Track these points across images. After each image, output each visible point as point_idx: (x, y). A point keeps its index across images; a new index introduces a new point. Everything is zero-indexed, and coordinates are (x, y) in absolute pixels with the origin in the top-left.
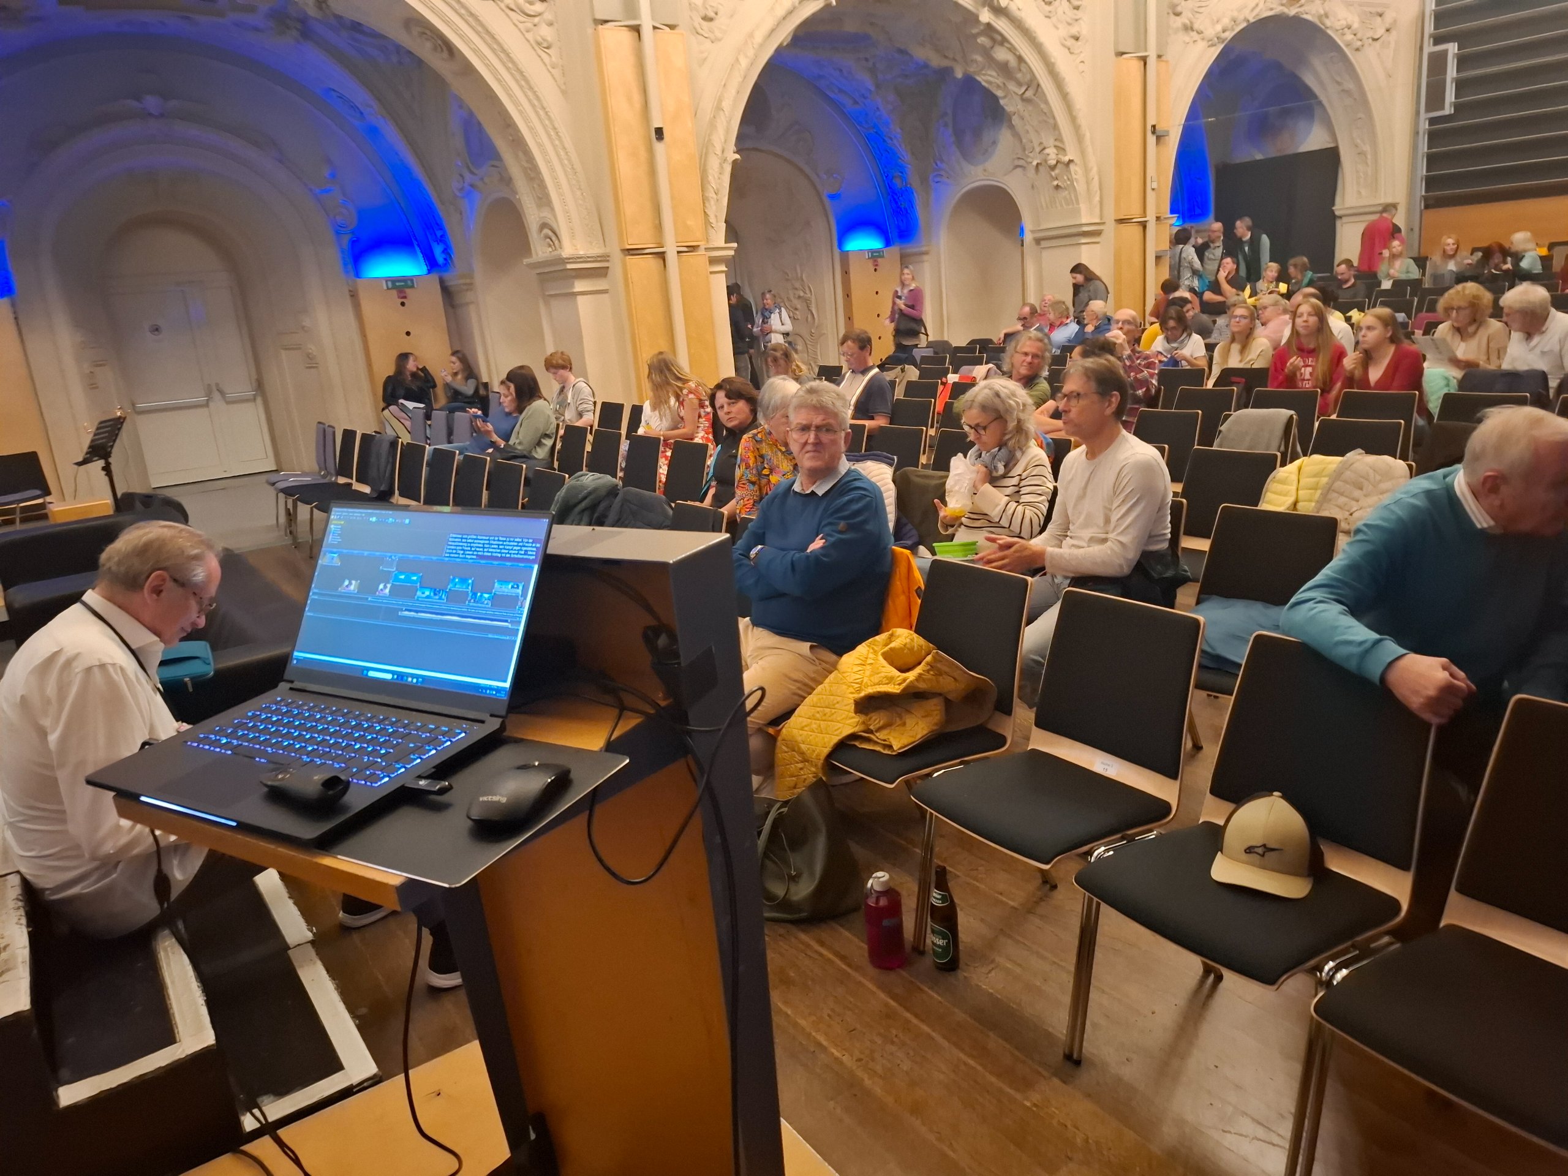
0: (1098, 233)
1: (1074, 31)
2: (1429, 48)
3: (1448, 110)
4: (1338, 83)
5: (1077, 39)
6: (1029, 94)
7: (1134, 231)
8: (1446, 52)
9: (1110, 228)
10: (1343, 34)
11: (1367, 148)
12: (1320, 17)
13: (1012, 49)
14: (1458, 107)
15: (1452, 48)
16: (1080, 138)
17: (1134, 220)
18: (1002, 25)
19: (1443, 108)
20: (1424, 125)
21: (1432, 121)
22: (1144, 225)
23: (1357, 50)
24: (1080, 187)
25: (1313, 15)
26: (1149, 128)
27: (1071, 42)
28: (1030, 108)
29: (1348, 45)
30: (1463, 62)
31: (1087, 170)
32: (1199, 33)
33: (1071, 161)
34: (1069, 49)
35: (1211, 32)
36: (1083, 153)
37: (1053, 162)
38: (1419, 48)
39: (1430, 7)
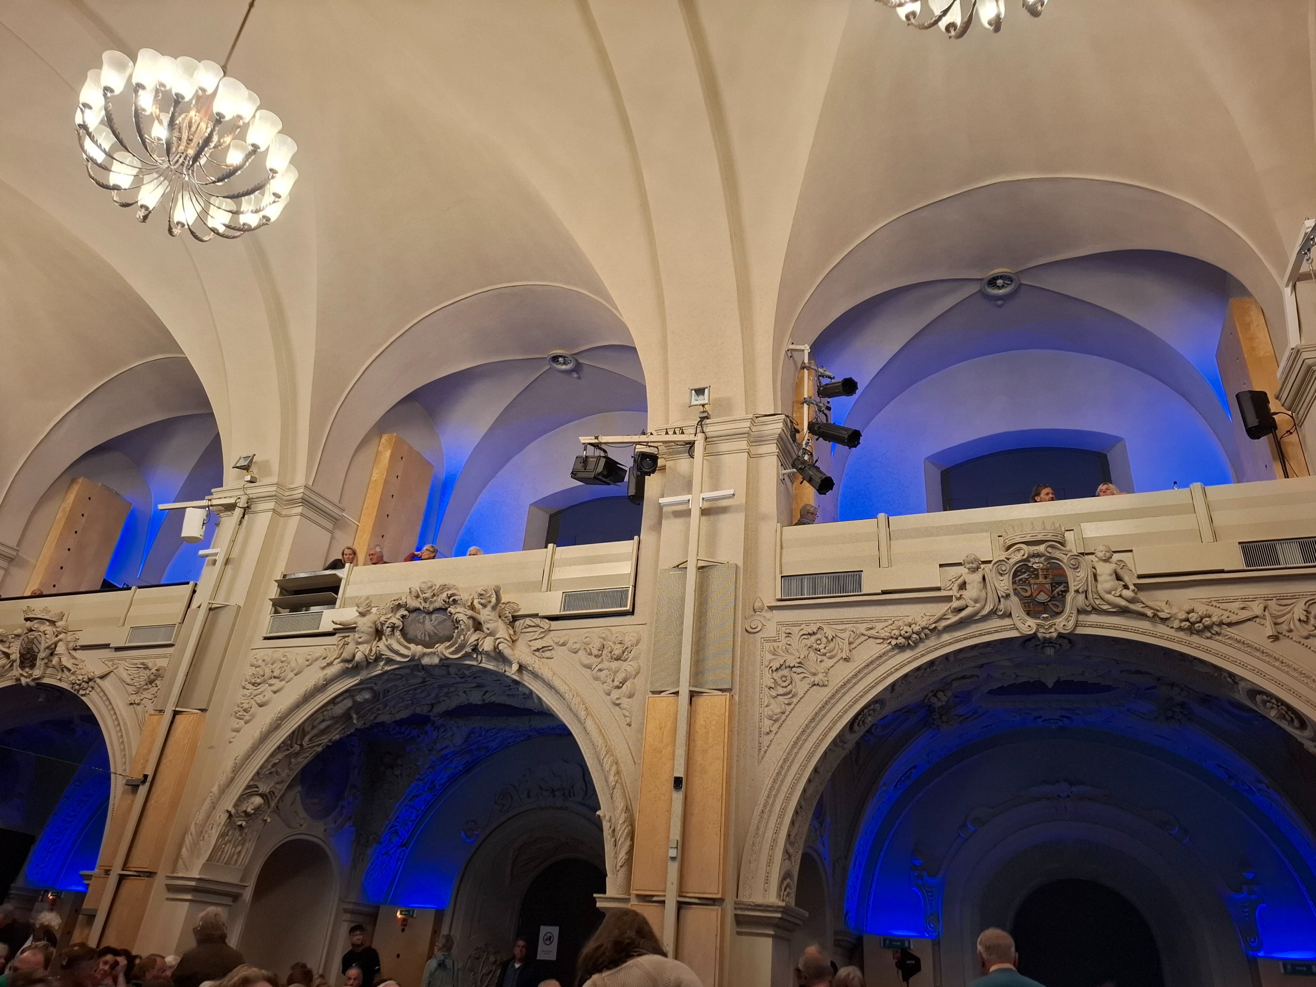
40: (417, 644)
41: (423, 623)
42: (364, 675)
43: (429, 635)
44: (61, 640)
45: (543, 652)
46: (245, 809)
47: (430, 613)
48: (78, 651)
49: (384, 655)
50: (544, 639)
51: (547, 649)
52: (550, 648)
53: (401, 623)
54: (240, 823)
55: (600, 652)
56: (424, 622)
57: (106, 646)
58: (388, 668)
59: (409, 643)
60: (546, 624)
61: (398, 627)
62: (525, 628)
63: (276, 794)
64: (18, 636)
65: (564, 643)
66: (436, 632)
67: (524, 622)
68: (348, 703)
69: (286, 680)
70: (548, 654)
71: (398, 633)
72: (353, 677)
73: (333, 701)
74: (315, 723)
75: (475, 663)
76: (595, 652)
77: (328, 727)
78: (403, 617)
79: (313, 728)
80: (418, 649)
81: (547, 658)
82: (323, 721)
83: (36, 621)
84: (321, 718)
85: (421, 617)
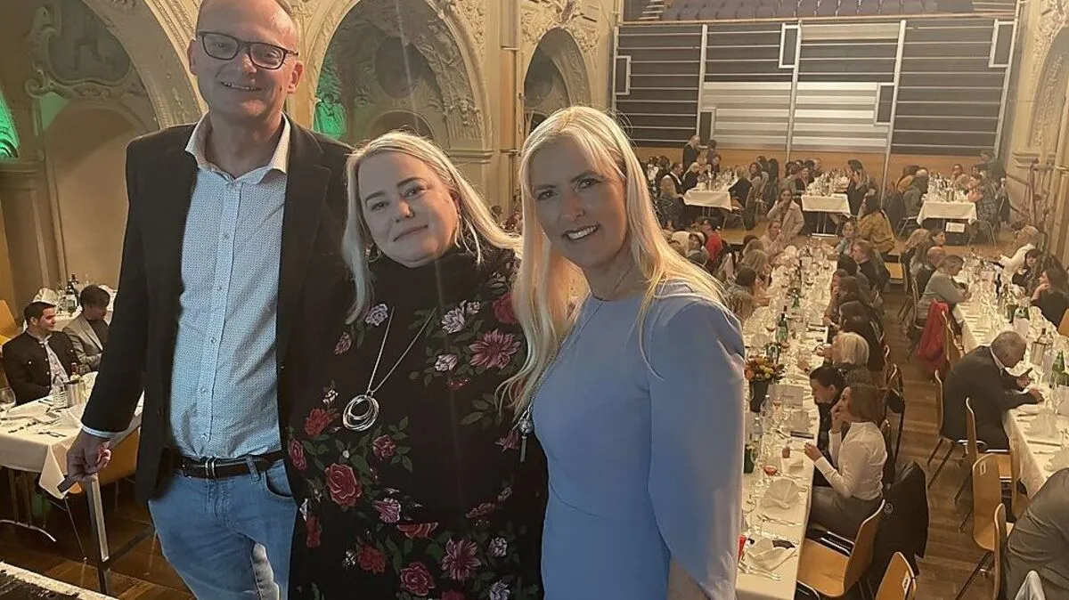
0: (489, 157)
1: (480, 29)
2: (616, 56)
3: (627, 93)
4: (574, 68)
5: (481, 34)
6: (454, 65)
8: (626, 59)
9: (496, 155)
10: (580, 42)
12: (572, 31)
13: (451, 37)
14: (631, 91)
15: (629, 58)
16: (482, 98)
17: (509, 151)
18: (448, 21)
19: (624, 91)
20: (614, 99)
21: (618, 97)
22: (514, 154)
23: (585, 51)
24: (482, 128)
25: (570, 30)
26: (518, 95)
27: (478, 36)
28: (452, 73)
29: (582, 48)
31: (485, 118)
32: (529, 35)
33: (478, 110)
34: (477, 39)
35: (534, 36)
36: (483, 105)
37: (465, 109)
38: (611, 56)
39: (616, 33)
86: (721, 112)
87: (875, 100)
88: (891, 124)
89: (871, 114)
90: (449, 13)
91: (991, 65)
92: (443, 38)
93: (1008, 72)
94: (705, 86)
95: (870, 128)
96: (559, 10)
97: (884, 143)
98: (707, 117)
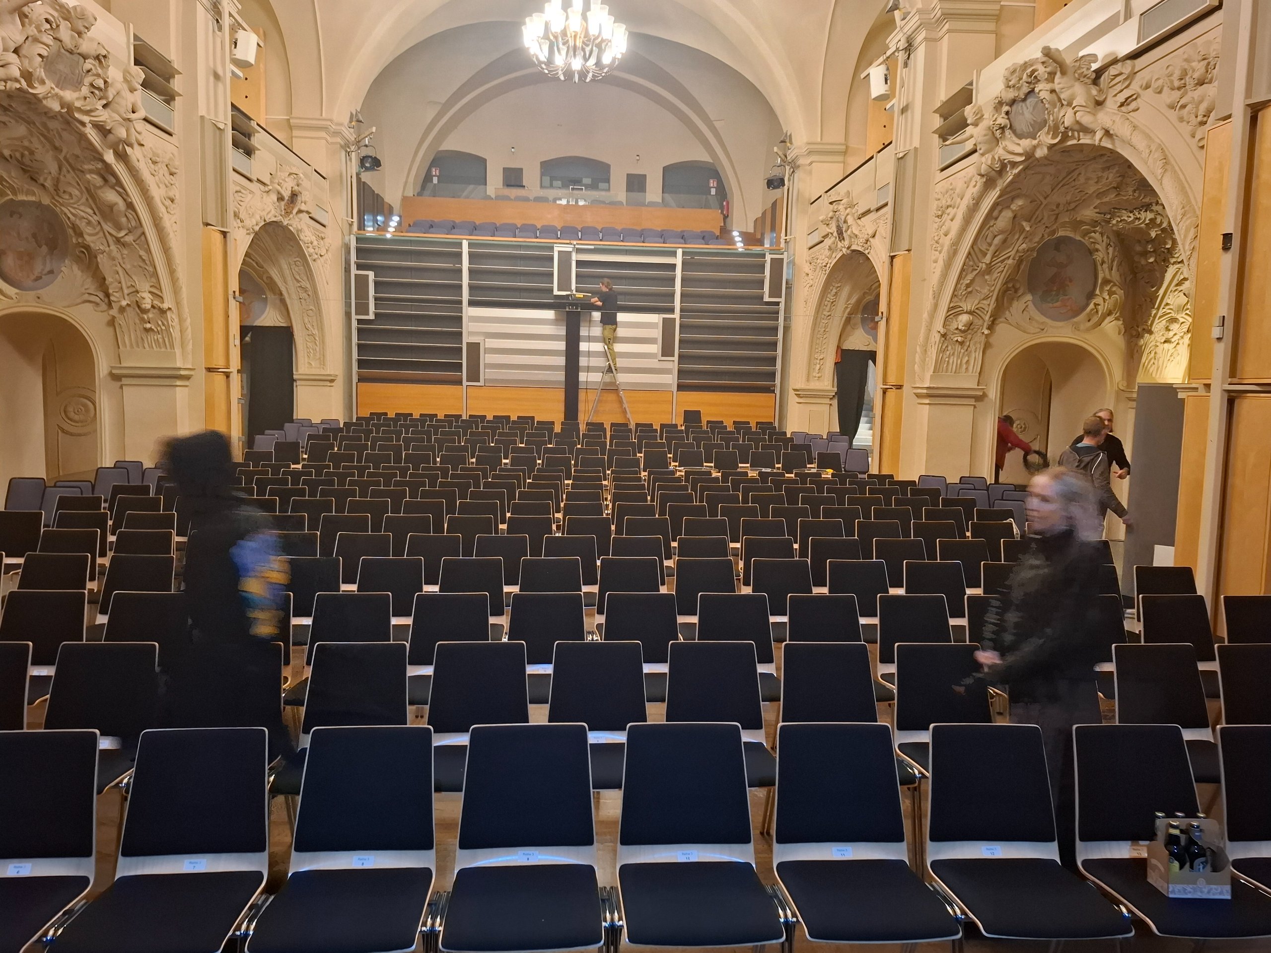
0: (188, 378)
1: (171, 193)
2: (354, 271)
3: (371, 317)
4: (298, 281)
5: (172, 201)
7: (219, 379)
8: (366, 276)
9: (200, 375)
10: (308, 247)
11: (315, 332)
12: (298, 231)
13: (124, 194)
14: (376, 314)
15: (371, 274)
16: (176, 291)
17: (220, 370)
18: (120, 169)
19: (368, 314)
20: (354, 324)
21: (360, 322)
22: (227, 375)
23: (314, 260)
24: (176, 334)
25: (294, 228)
26: (231, 293)
27: (168, 202)
29: (310, 256)
30: (377, 284)
31: (181, 320)
32: (242, 221)
33: (170, 309)
34: (167, 208)
35: (248, 224)
36: (178, 304)
37: (149, 306)
38: (347, 270)
39: (353, 244)
40: (1026, 138)
41: (1023, 114)
42: (1001, 184)
43: (1031, 125)
44: (848, 214)
45: (1128, 105)
46: (956, 327)
47: (1024, 100)
48: (862, 219)
49: (1005, 160)
50: (1131, 87)
51: (1130, 99)
52: (1134, 97)
53: (1008, 121)
54: (956, 339)
55: (1183, 82)
56: (1023, 112)
57: (868, 212)
58: (1016, 171)
59: (1021, 139)
60: (1128, 66)
61: (1005, 127)
62: (1113, 80)
63: (987, 309)
64: (832, 218)
65: (1147, 84)
66: (1035, 119)
67: (1109, 73)
68: (1007, 215)
69: (956, 206)
70: (1133, 105)
71: (1008, 132)
72: (994, 189)
73: (989, 216)
74: (989, 240)
75: (1074, 142)
76: (1177, 84)
77: (1005, 241)
78: (1007, 113)
79: (990, 245)
80: (1026, 143)
81: (1133, 111)
82: (995, 236)
83: (834, 204)
84: (990, 236)
85: (1020, 108)
86: (491, 343)
87: (657, 333)
88: (676, 358)
89: (655, 349)
90: (122, 157)
91: (767, 299)
92: (111, 196)
93: (782, 306)
94: (469, 312)
95: (654, 363)
96: (281, 198)
97: (671, 380)
98: (474, 348)
